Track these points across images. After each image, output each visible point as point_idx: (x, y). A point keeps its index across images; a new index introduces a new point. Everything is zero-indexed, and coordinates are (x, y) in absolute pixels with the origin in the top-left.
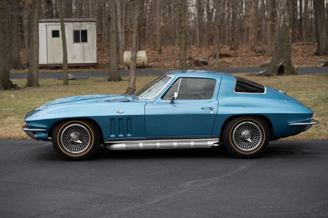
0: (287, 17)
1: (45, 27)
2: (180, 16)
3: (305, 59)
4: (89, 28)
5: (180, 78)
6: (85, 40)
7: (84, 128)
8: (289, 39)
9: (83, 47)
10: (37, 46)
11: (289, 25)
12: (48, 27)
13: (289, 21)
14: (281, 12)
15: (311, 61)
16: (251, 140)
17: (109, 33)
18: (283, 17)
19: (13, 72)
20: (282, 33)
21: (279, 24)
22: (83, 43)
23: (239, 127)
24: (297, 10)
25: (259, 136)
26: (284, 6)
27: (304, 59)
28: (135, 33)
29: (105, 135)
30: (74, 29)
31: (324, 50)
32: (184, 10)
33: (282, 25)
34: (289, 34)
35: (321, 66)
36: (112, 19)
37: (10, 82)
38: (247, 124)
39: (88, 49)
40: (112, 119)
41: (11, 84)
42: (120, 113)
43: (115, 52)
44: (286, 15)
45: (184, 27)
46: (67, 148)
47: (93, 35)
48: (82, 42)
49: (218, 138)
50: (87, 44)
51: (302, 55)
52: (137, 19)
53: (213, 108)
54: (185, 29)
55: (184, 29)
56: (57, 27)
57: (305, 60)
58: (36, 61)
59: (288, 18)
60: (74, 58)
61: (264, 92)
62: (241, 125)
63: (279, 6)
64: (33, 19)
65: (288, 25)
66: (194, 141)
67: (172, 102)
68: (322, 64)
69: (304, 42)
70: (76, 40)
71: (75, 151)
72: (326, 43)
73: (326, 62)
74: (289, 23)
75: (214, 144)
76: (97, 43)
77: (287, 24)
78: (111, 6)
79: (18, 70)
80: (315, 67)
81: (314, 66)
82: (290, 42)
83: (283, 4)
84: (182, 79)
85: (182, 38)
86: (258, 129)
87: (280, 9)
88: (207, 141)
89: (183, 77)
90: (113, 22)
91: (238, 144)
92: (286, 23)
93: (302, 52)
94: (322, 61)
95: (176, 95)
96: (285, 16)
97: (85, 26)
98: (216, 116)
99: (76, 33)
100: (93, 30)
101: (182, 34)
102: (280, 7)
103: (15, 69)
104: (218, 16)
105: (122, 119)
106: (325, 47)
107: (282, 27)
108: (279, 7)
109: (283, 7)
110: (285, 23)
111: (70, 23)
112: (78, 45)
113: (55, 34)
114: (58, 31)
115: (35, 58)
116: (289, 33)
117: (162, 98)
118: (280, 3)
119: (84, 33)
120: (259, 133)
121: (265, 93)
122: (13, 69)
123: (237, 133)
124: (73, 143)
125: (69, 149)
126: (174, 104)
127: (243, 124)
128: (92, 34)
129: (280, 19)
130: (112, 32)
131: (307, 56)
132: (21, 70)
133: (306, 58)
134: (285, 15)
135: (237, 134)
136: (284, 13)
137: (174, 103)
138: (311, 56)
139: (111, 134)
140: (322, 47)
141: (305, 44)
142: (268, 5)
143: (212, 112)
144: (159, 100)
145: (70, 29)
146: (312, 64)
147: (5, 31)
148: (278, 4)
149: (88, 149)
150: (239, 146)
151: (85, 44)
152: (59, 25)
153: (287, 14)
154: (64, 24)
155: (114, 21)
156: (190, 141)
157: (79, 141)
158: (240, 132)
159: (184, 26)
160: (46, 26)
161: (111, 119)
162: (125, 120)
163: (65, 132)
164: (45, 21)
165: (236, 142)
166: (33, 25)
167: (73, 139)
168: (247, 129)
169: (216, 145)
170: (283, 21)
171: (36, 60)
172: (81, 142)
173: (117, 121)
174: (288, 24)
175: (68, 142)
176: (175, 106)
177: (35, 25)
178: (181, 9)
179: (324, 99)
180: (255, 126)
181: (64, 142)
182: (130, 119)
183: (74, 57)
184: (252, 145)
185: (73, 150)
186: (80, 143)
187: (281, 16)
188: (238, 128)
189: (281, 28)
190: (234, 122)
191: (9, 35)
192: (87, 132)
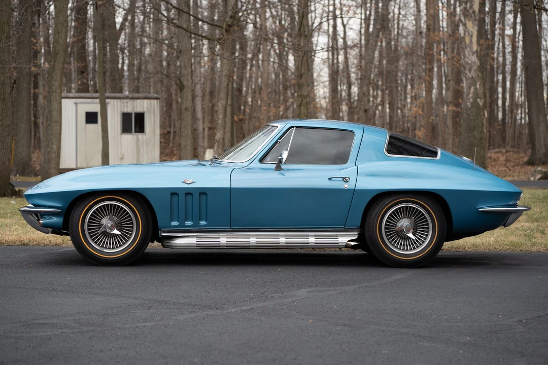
0: (480, 90)
1: (74, 106)
2: (299, 78)
3: (510, 170)
4: (148, 109)
5: (293, 127)
6: (140, 128)
7: (125, 209)
8: (482, 128)
9: (138, 140)
10: (58, 127)
11: (484, 104)
12: (79, 106)
13: (483, 96)
14: (470, 81)
15: (519, 173)
16: (414, 235)
17: (181, 110)
18: (472, 89)
19: (18, 180)
20: (471, 118)
21: (467, 102)
22: (137, 134)
23: (393, 212)
24: (498, 101)
25: (428, 228)
26: (475, 71)
27: (508, 170)
28: (223, 100)
29: (161, 223)
30: (122, 111)
31: (542, 156)
32: (306, 67)
33: (472, 103)
34: (483, 120)
35: (536, 179)
36: (186, 87)
37: (11, 186)
38: (407, 207)
39: (145, 144)
40: (174, 193)
41: (13, 190)
42: (188, 184)
43: (189, 143)
44: (478, 86)
45: (305, 97)
46: (96, 243)
47: (154, 121)
48: (135, 132)
49: (357, 231)
50: (145, 136)
51: (506, 164)
52: (227, 75)
53: (349, 178)
54: (308, 99)
55: (305, 100)
56: (95, 107)
57: (510, 172)
58: (55, 152)
59: (482, 91)
60: (122, 159)
61: (436, 157)
62: (397, 209)
63: (467, 72)
64: (52, 82)
65: (481, 104)
66: (315, 236)
67: (278, 168)
68: (539, 176)
69: (509, 148)
70: (126, 129)
71: (109, 248)
72: (545, 145)
73: (545, 173)
74: (483, 100)
75: (349, 241)
76: (161, 138)
77: (479, 102)
78: (185, 65)
79: (27, 177)
80: (527, 180)
81: (524, 180)
82: (484, 132)
83: (473, 69)
84: (295, 130)
85: (303, 115)
86: (425, 217)
87: (467, 77)
88: (337, 236)
89: (297, 127)
90: (187, 93)
91: (390, 242)
92: (478, 100)
93: (506, 160)
94: (539, 171)
95: (285, 155)
96: (476, 89)
97: (140, 106)
98: (354, 192)
99: (126, 117)
100: (154, 113)
101: (302, 108)
102: (469, 74)
103: (22, 176)
104: (364, 94)
105: (191, 194)
106: (543, 150)
107: (472, 107)
108: (466, 74)
109: (472, 74)
110: (476, 100)
111: (115, 100)
112: (129, 138)
113: (91, 118)
114: (95, 114)
115: (55, 147)
116: (483, 117)
117: (261, 160)
118: (467, 67)
119: (140, 117)
120: (428, 224)
121: (438, 157)
122: (18, 175)
123: (390, 223)
124: (105, 234)
125: (99, 245)
126: (281, 171)
127: (400, 207)
128: (152, 120)
129: (468, 94)
130: (186, 109)
131: (513, 166)
132: (31, 177)
133: (512, 169)
134: (476, 87)
135: (389, 225)
136: (475, 84)
137: (282, 169)
138: (520, 166)
139: (172, 220)
140: (538, 150)
141: (510, 151)
142: (448, 79)
143: (346, 186)
144: (256, 164)
145: (115, 110)
146: (522, 177)
147: (4, 99)
148: (464, 68)
149: (131, 245)
150: (393, 245)
151: (140, 136)
152: (97, 103)
153: (480, 85)
154: (105, 101)
155: (190, 92)
156: (308, 236)
157: (116, 232)
158: (395, 222)
159: (306, 94)
160: (76, 104)
161: (172, 194)
162: (196, 196)
163: (92, 215)
164: (75, 96)
165: (388, 239)
166: (52, 92)
167: (105, 227)
168: (406, 217)
169: (353, 243)
170: (472, 96)
171: (55, 150)
172: (119, 233)
173: (182, 196)
174: (481, 102)
175: (98, 233)
176: (284, 175)
177: (55, 92)
178: (301, 67)
179: (541, 198)
180: (420, 212)
181: (90, 233)
182: (206, 194)
183: (121, 157)
184: (414, 244)
185: (105, 248)
186: (118, 235)
187: (470, 88)
188: (390, 215)
189: (470, 109)
190: (384, 204)
191: (11, 105)
192: (130, 216)
